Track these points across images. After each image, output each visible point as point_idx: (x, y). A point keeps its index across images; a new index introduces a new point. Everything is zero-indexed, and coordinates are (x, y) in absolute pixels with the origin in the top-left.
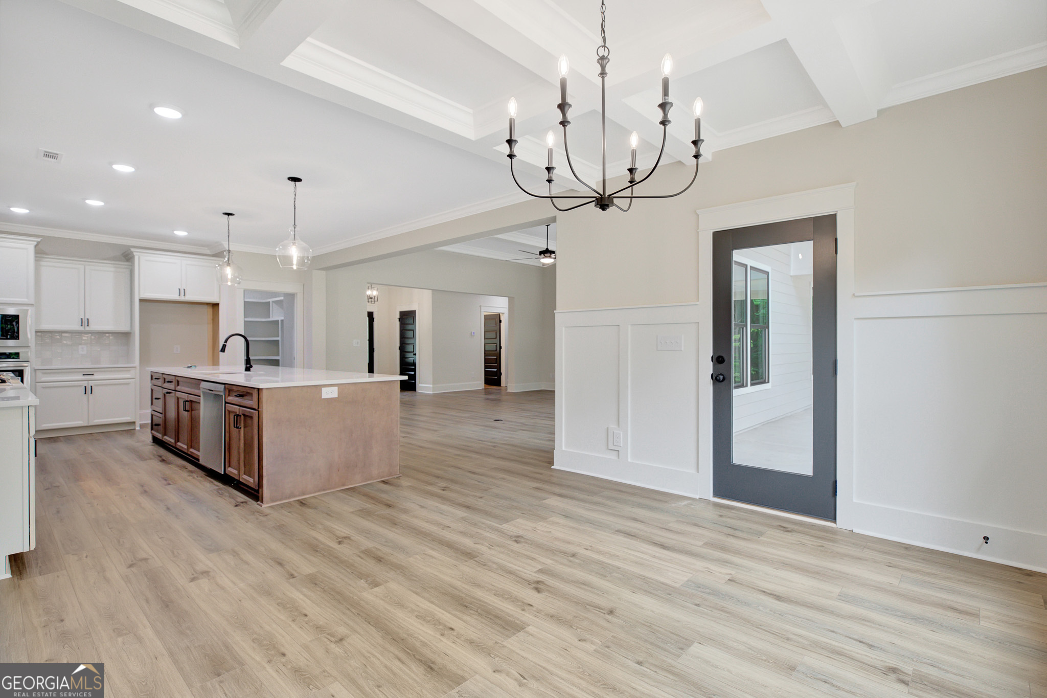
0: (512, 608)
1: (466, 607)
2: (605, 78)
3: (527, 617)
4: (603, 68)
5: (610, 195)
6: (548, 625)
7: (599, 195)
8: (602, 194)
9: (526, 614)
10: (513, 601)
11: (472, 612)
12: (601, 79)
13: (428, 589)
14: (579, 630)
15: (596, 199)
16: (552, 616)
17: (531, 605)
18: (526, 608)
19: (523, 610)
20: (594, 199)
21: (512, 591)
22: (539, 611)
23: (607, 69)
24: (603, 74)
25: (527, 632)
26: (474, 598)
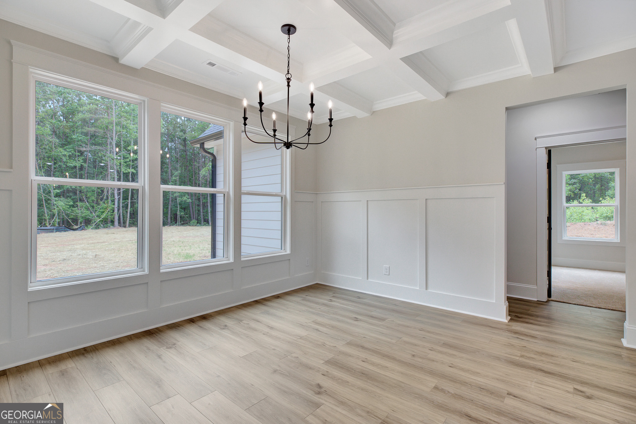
0: (334, 373)
1: (363, 373)
3: (325, 368)
4: (288, 83)
6: (313, 364)
9: (325, 369)
10: (335, 377)
11: (358, 370)
13: (396, 386)
14: (297, 362)
16: (310, 368)
17: (323, 375)
18: (325, 373)
19: (327, 372)
21: (337, 385)
22: (318, 371)
25: (324, 360)
26: (361, 379)
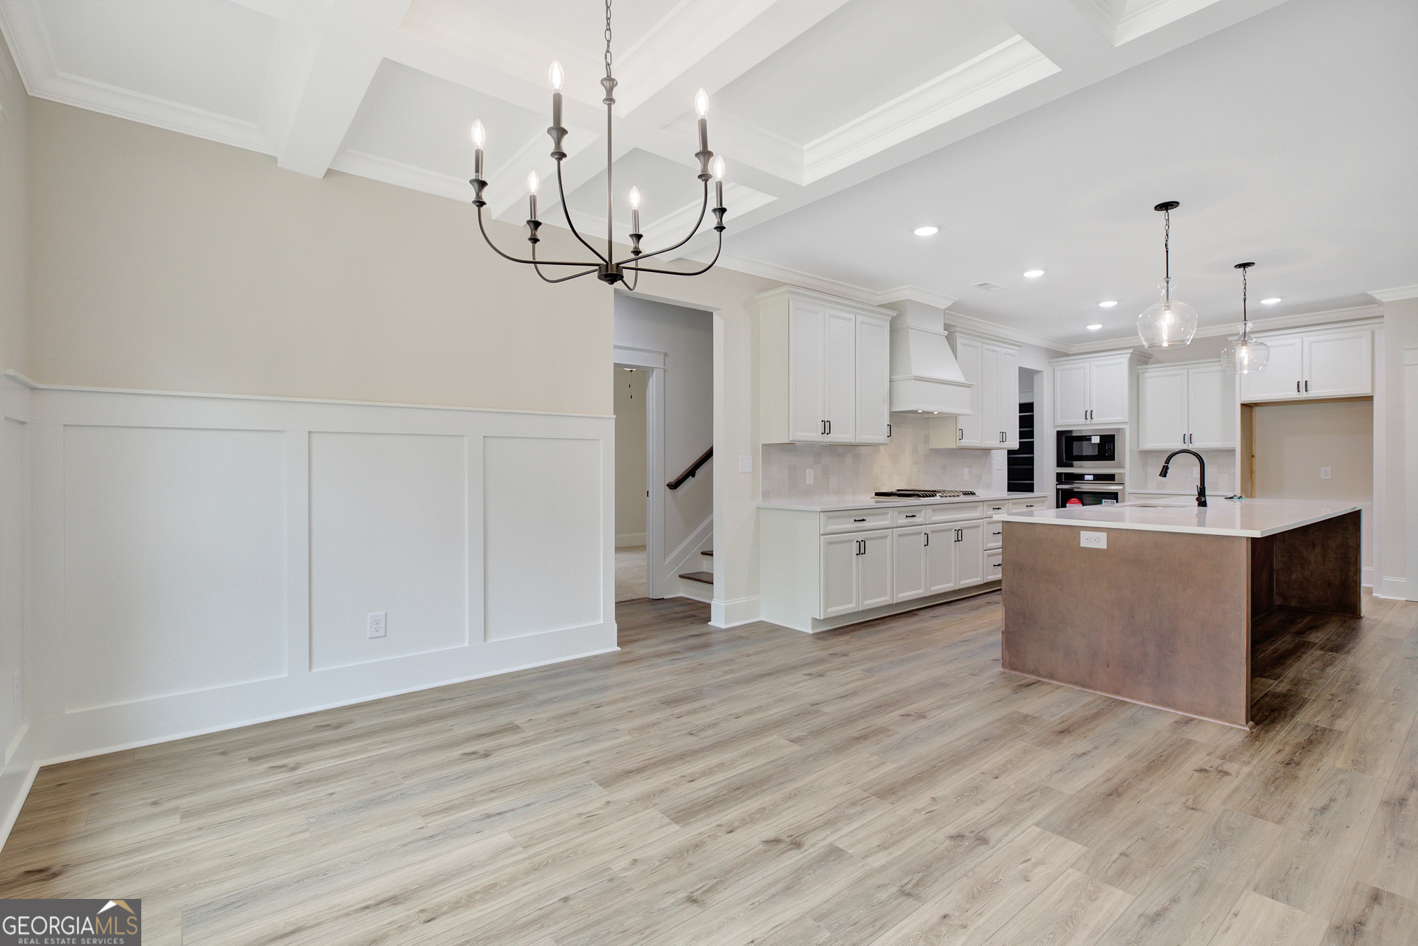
2: (612, 106)
4: (609, 91)
5: (618, 265)
7: (603, 262)
8: (607, 260)
12: (607, 106)
15: (600, 268)
20: (598, 267)
23: (615, 95)
24: (610, 100)
